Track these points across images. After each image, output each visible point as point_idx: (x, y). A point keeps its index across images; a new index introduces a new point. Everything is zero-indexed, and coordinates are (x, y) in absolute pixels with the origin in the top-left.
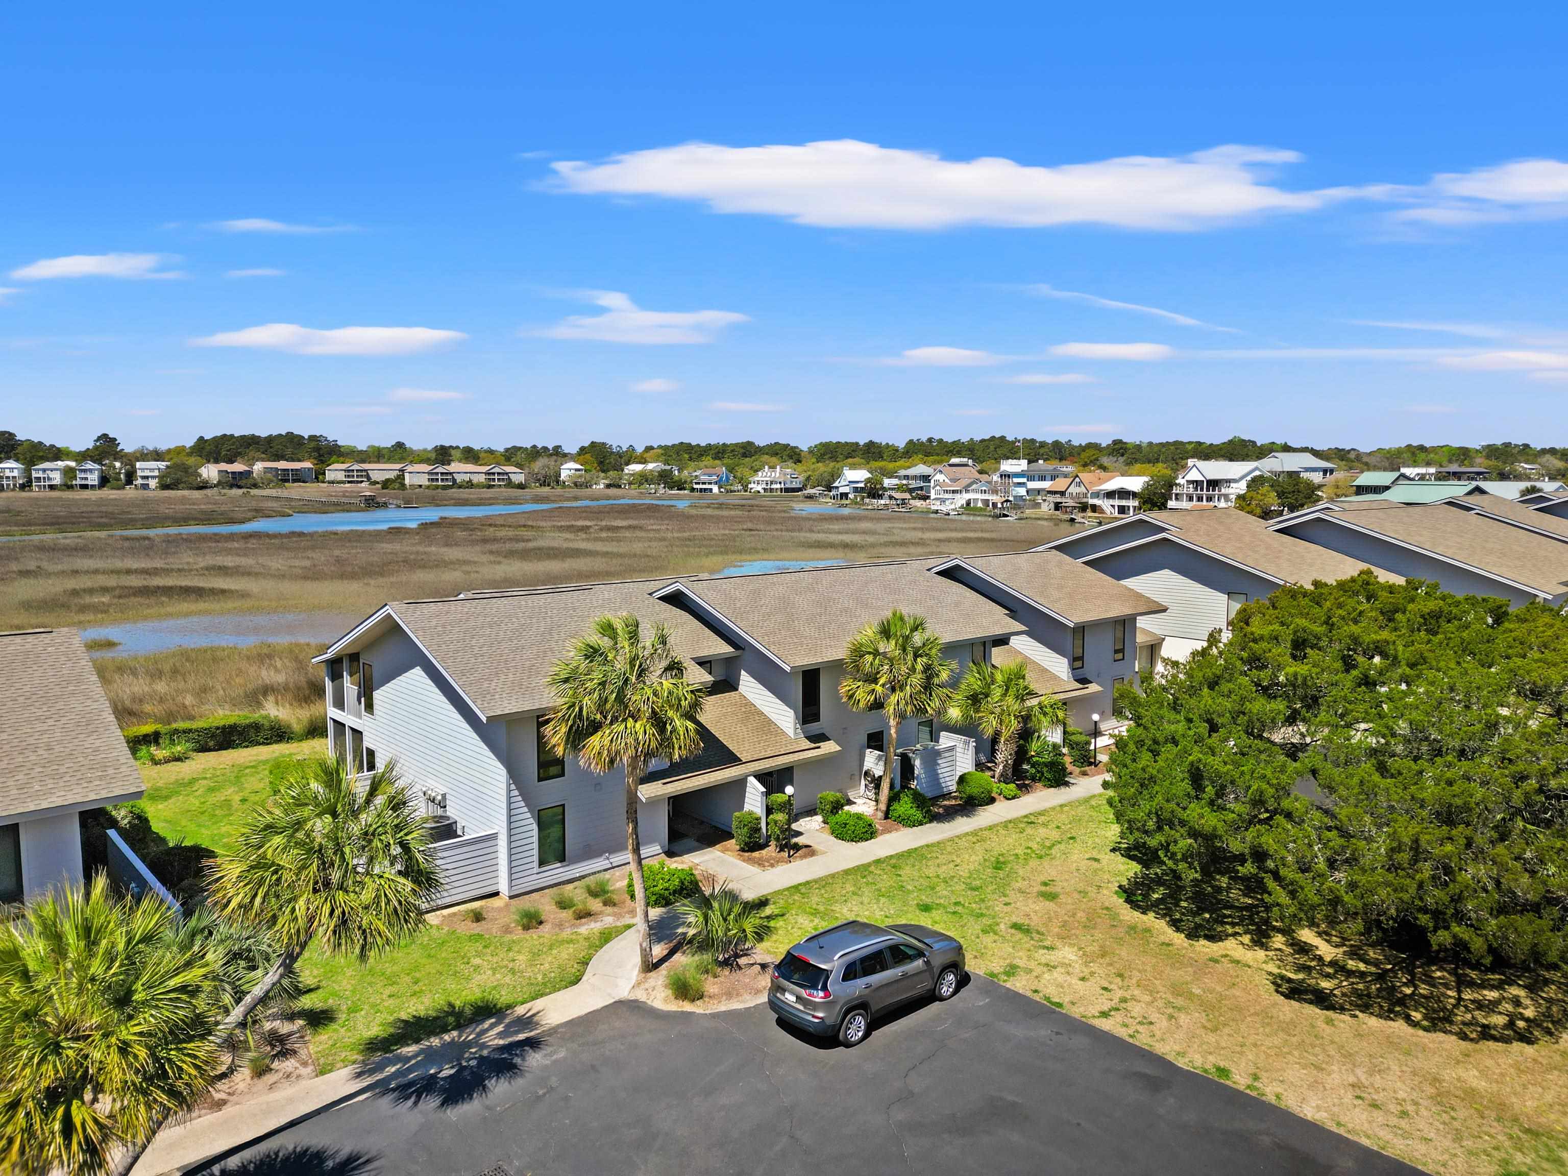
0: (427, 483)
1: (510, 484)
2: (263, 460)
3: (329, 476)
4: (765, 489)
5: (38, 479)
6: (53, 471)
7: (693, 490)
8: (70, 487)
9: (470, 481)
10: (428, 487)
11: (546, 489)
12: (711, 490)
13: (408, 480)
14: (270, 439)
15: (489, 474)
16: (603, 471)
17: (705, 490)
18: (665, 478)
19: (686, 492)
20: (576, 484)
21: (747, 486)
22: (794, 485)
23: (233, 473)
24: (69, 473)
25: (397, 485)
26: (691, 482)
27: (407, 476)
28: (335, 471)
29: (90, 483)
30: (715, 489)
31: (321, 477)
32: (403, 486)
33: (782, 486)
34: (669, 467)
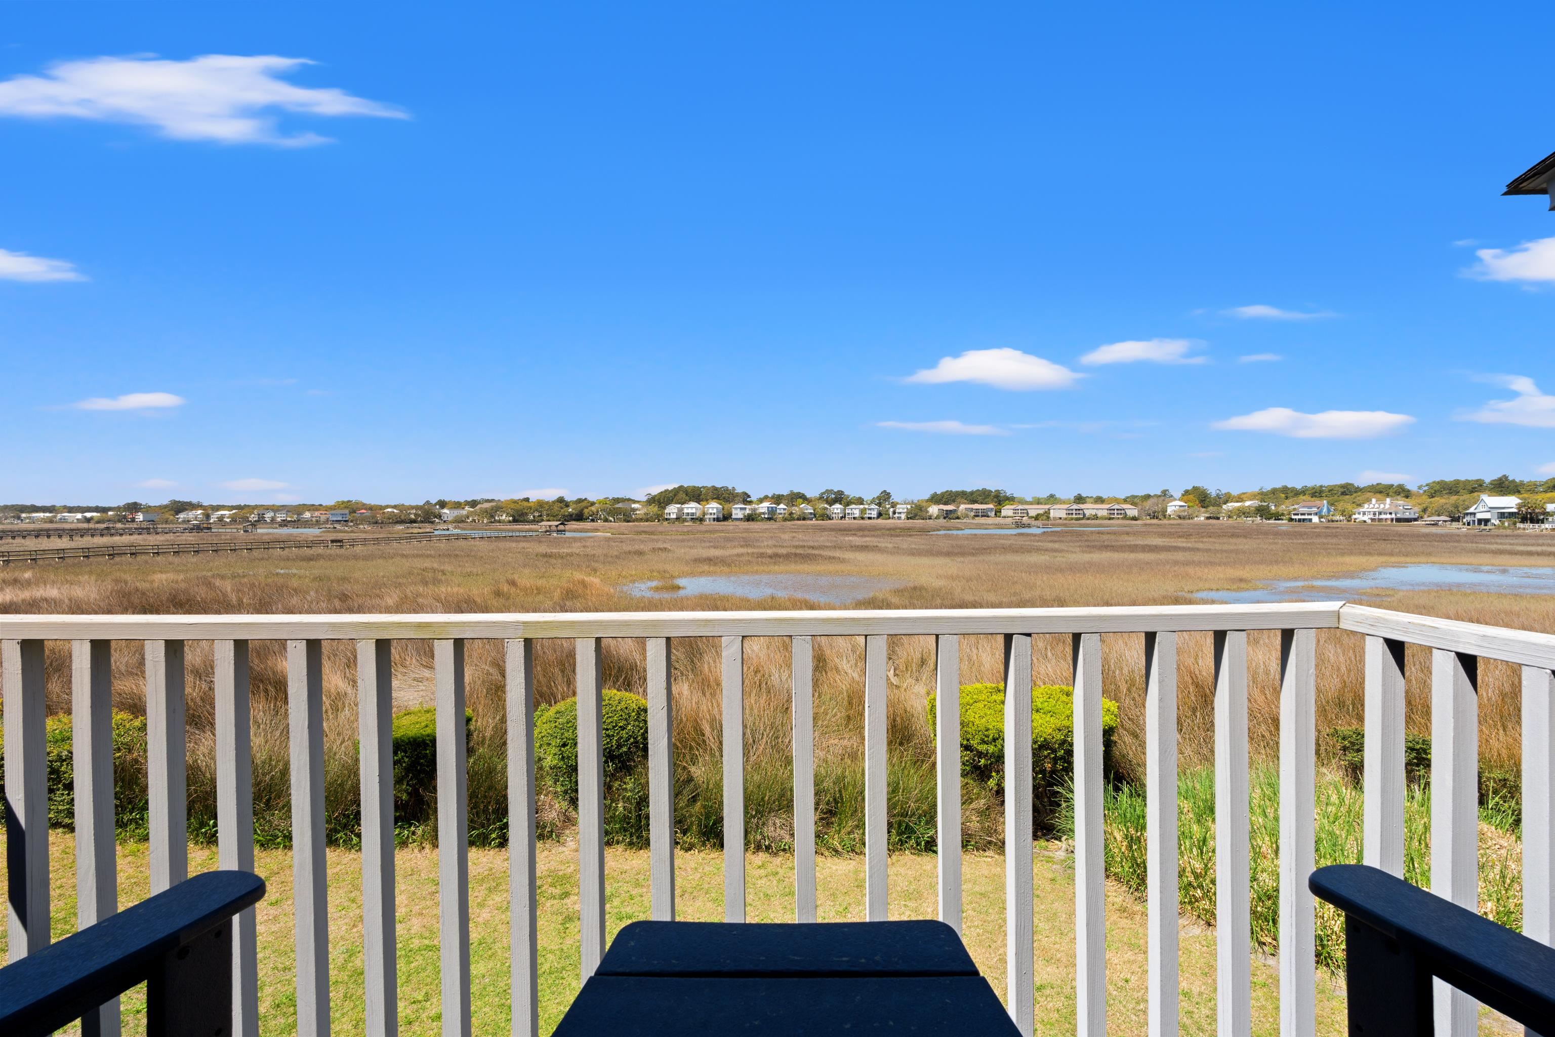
0: (1065, 516)
1: (1125, 517)
2: (965, 503)
3: (1004, 513)
4: (1372, 520)
5: (849, 514)
6: (855, 510)
7: (1291, 520)
8: (863, 518)
9: (1096, 515)
10: (1066, 519)
11: (1155, 521)
12: (1310, 520)
13: (1052, 515)
14: (972, 493)
15: (1111, 510)
16: (1203, 507)
17: (1304, 520)
18: (1262, 512)
19: (1284, 522)
20: (1180, 517)
21: (1350, 517)
22: (1407, 515)
23: (947, 511)
24: (863, 511)
25: (1045, 517)
26: (1289, 514)
27: (1052, 511)
28: (1007, 510)
29: (872, 516)
30: (1315, 519)
31: (998, 514)
32: (1048, 518)
33: (1393, 516)
34: (1265, 504)
